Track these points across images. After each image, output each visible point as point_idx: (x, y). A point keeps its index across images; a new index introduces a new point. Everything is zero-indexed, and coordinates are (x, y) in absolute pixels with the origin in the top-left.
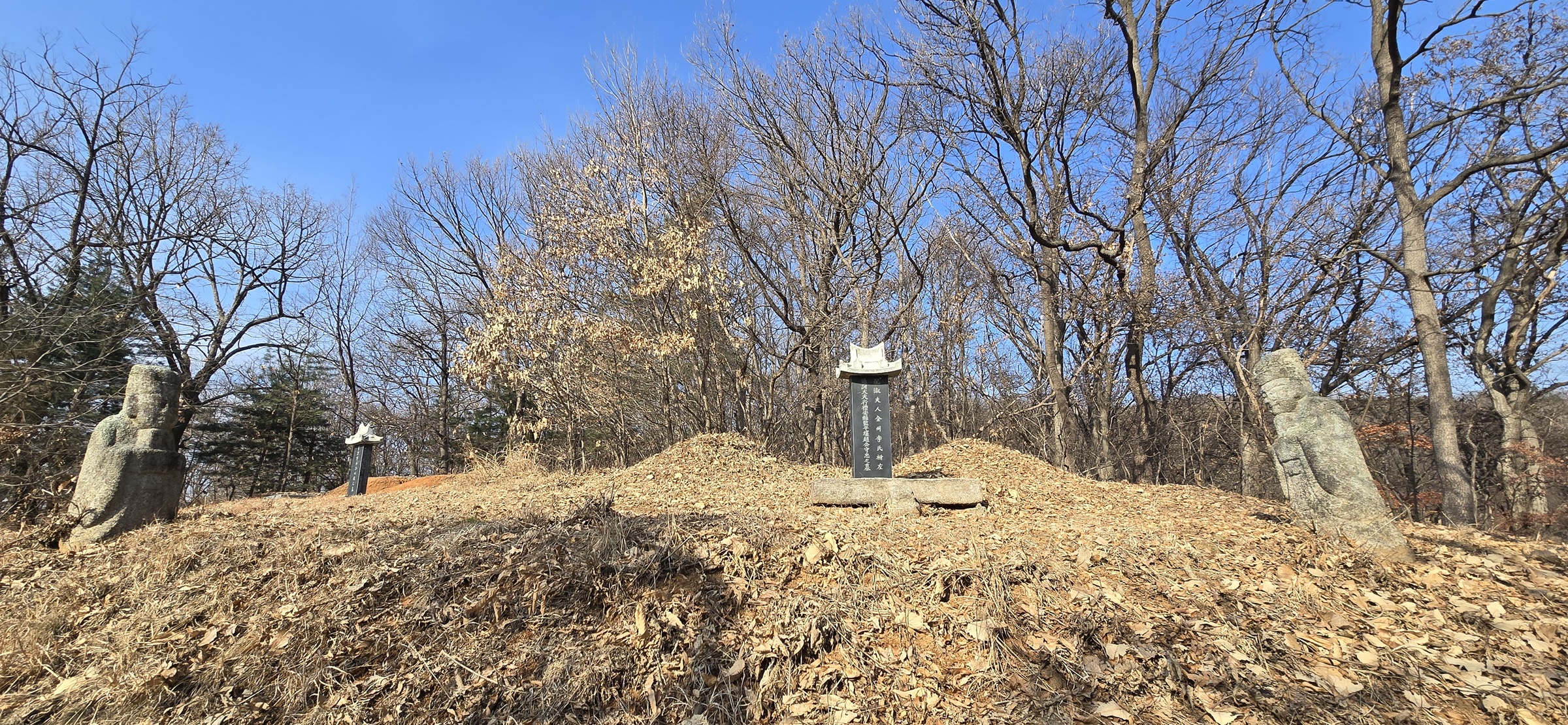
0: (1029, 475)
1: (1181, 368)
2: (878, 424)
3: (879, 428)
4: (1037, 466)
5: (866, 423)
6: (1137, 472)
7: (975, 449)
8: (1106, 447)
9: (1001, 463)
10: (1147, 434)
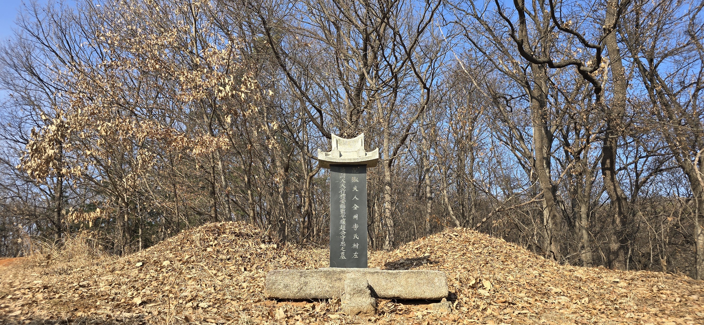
0: (509, 263)
1: (645, 174)
2: (355, 212)
3: (356, 217)
4: (519, 254)
5: (342, 211)
6: (612, 257)
7: (463, 237)
8: (585, 236)
9: (485, 251)
10: (620, 225)
